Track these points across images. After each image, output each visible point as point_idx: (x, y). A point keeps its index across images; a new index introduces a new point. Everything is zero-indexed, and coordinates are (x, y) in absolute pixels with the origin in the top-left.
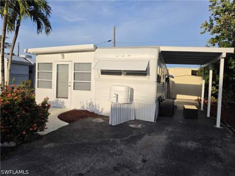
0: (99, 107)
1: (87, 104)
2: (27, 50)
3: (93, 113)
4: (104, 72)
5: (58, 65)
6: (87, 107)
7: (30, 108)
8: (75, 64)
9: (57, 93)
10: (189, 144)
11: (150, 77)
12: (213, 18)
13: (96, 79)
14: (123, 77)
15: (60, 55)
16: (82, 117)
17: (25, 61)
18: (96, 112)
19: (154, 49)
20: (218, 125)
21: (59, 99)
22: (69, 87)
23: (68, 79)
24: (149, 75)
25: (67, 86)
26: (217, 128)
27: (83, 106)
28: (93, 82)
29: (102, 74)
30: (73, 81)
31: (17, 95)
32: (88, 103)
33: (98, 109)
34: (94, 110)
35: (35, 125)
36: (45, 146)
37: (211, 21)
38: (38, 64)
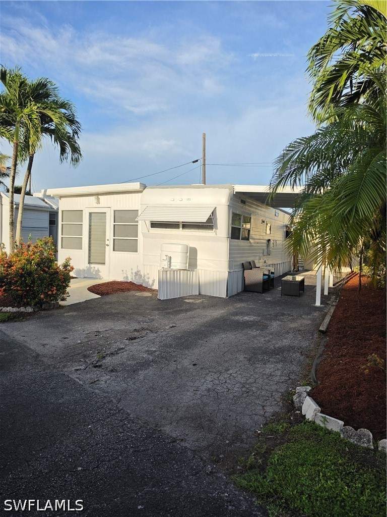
0: (149, 278)
1: (132, 273)
2: (45, 191)
3: (141, 286)
4: (154, 225)
5: (90, 214)
6: (132, 279)
7: (49, 269)
8: (114, 211)
9: (89, 257)
11: (218, 231)
13: (144, 235)
14: (180, 231)
15: (93, 198)
16: (122, 290)
17: (43, 204)
18: (144, 285)
19: (223, 189)
20: (318, 303)
21: (92, 266)
22: (107, 246)
23: (105, 235)
24: (217, 228)
25: (105, 245)
26: (317, 307)
27: (127, 277)
28: (140, 238)
29: (152, 227)
30: (112, 238)
31: (34, 254)
32: (134, 272)
33: (147, 280)
34: (141, 282)
35: (55, 288)
36: (66, 314)
38: (62, 211)
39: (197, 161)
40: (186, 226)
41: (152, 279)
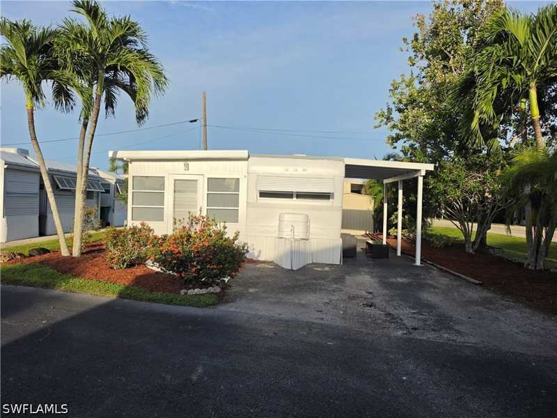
4: (264, 194)
5: (176, 181)
8: (209, 179)
10: (399, 280)
11: (334, 200)
12: (392, 106)
13: (249, 205)
14: (294, 201)
20: (418, 263)
23: (195, 205)
26: (417, 266)
28: (242, 208)
29: (260, 196)
30: (205, 207)
37: (389, 110)
38: (133, 177)
39: (195, 121)
40: (300, 195)
41: (258, 250)
